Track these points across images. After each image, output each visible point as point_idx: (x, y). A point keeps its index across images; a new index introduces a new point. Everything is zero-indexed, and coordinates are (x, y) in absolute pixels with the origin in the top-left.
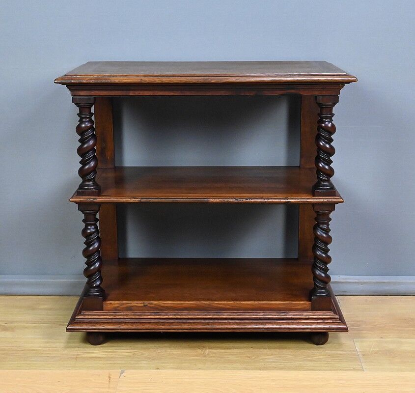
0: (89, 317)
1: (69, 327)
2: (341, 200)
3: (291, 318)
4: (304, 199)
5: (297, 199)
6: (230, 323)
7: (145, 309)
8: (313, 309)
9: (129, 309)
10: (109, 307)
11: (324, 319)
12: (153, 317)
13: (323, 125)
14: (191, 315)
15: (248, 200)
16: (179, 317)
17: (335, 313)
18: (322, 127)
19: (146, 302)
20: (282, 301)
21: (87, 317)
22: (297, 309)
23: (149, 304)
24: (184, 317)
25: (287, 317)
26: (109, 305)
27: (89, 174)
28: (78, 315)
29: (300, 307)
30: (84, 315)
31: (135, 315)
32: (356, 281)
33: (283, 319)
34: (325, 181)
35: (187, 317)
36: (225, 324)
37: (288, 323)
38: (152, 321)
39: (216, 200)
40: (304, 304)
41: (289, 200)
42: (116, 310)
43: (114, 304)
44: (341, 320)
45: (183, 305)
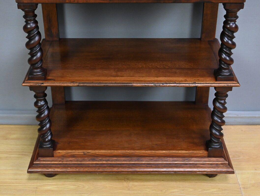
0: (44, 162)
1: (29, 170)
2: (238, 85)
3: (193, 163)
4: (208, 84)
5: (203, 84)
6: (147, 167)
7: (84, 156)
8: (209, 156)
9: (73, 156)
10: (58, 154)
11: (217, 164)
12: (90, 162)
13: (228, 26)
14: (118, 161)
15: (164, 85)
16: (110, 162)
17: (226, 160)
18: (227, 28)
19: (85, 151)
20: (186, 150)
21: (42, 162)
22: (197, 156)
23: (88, 153)
24: (114, 162)
25: (190, 162)
26: (58, 153)
27: (37, 63)
28: (35, 161)
29: (199, 155)
30: (40, 161)
31: (77, 161)
32: (236, 116)
33: (186, 164)
34: (225, 69)
35: (116, 162)
36: (144, 167)
37: (190, 167)
38: (90, 166)
39: (138, 84)
40: (202, 153)
41: (197, 85)
42: (63, 157)
43: (62, 153)
44: (230, 165)
45: (113, 154)
